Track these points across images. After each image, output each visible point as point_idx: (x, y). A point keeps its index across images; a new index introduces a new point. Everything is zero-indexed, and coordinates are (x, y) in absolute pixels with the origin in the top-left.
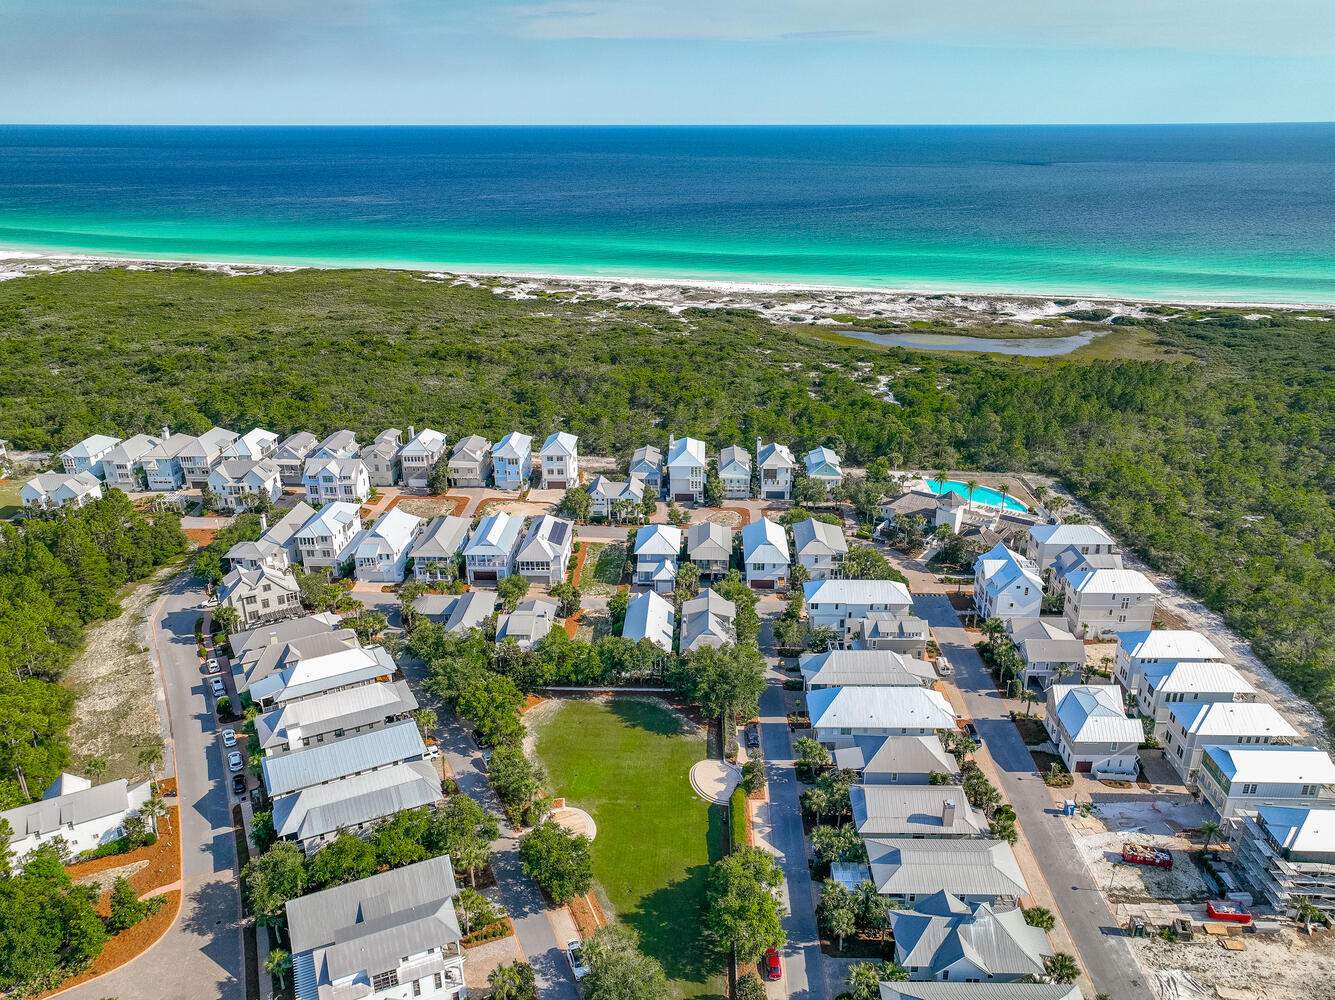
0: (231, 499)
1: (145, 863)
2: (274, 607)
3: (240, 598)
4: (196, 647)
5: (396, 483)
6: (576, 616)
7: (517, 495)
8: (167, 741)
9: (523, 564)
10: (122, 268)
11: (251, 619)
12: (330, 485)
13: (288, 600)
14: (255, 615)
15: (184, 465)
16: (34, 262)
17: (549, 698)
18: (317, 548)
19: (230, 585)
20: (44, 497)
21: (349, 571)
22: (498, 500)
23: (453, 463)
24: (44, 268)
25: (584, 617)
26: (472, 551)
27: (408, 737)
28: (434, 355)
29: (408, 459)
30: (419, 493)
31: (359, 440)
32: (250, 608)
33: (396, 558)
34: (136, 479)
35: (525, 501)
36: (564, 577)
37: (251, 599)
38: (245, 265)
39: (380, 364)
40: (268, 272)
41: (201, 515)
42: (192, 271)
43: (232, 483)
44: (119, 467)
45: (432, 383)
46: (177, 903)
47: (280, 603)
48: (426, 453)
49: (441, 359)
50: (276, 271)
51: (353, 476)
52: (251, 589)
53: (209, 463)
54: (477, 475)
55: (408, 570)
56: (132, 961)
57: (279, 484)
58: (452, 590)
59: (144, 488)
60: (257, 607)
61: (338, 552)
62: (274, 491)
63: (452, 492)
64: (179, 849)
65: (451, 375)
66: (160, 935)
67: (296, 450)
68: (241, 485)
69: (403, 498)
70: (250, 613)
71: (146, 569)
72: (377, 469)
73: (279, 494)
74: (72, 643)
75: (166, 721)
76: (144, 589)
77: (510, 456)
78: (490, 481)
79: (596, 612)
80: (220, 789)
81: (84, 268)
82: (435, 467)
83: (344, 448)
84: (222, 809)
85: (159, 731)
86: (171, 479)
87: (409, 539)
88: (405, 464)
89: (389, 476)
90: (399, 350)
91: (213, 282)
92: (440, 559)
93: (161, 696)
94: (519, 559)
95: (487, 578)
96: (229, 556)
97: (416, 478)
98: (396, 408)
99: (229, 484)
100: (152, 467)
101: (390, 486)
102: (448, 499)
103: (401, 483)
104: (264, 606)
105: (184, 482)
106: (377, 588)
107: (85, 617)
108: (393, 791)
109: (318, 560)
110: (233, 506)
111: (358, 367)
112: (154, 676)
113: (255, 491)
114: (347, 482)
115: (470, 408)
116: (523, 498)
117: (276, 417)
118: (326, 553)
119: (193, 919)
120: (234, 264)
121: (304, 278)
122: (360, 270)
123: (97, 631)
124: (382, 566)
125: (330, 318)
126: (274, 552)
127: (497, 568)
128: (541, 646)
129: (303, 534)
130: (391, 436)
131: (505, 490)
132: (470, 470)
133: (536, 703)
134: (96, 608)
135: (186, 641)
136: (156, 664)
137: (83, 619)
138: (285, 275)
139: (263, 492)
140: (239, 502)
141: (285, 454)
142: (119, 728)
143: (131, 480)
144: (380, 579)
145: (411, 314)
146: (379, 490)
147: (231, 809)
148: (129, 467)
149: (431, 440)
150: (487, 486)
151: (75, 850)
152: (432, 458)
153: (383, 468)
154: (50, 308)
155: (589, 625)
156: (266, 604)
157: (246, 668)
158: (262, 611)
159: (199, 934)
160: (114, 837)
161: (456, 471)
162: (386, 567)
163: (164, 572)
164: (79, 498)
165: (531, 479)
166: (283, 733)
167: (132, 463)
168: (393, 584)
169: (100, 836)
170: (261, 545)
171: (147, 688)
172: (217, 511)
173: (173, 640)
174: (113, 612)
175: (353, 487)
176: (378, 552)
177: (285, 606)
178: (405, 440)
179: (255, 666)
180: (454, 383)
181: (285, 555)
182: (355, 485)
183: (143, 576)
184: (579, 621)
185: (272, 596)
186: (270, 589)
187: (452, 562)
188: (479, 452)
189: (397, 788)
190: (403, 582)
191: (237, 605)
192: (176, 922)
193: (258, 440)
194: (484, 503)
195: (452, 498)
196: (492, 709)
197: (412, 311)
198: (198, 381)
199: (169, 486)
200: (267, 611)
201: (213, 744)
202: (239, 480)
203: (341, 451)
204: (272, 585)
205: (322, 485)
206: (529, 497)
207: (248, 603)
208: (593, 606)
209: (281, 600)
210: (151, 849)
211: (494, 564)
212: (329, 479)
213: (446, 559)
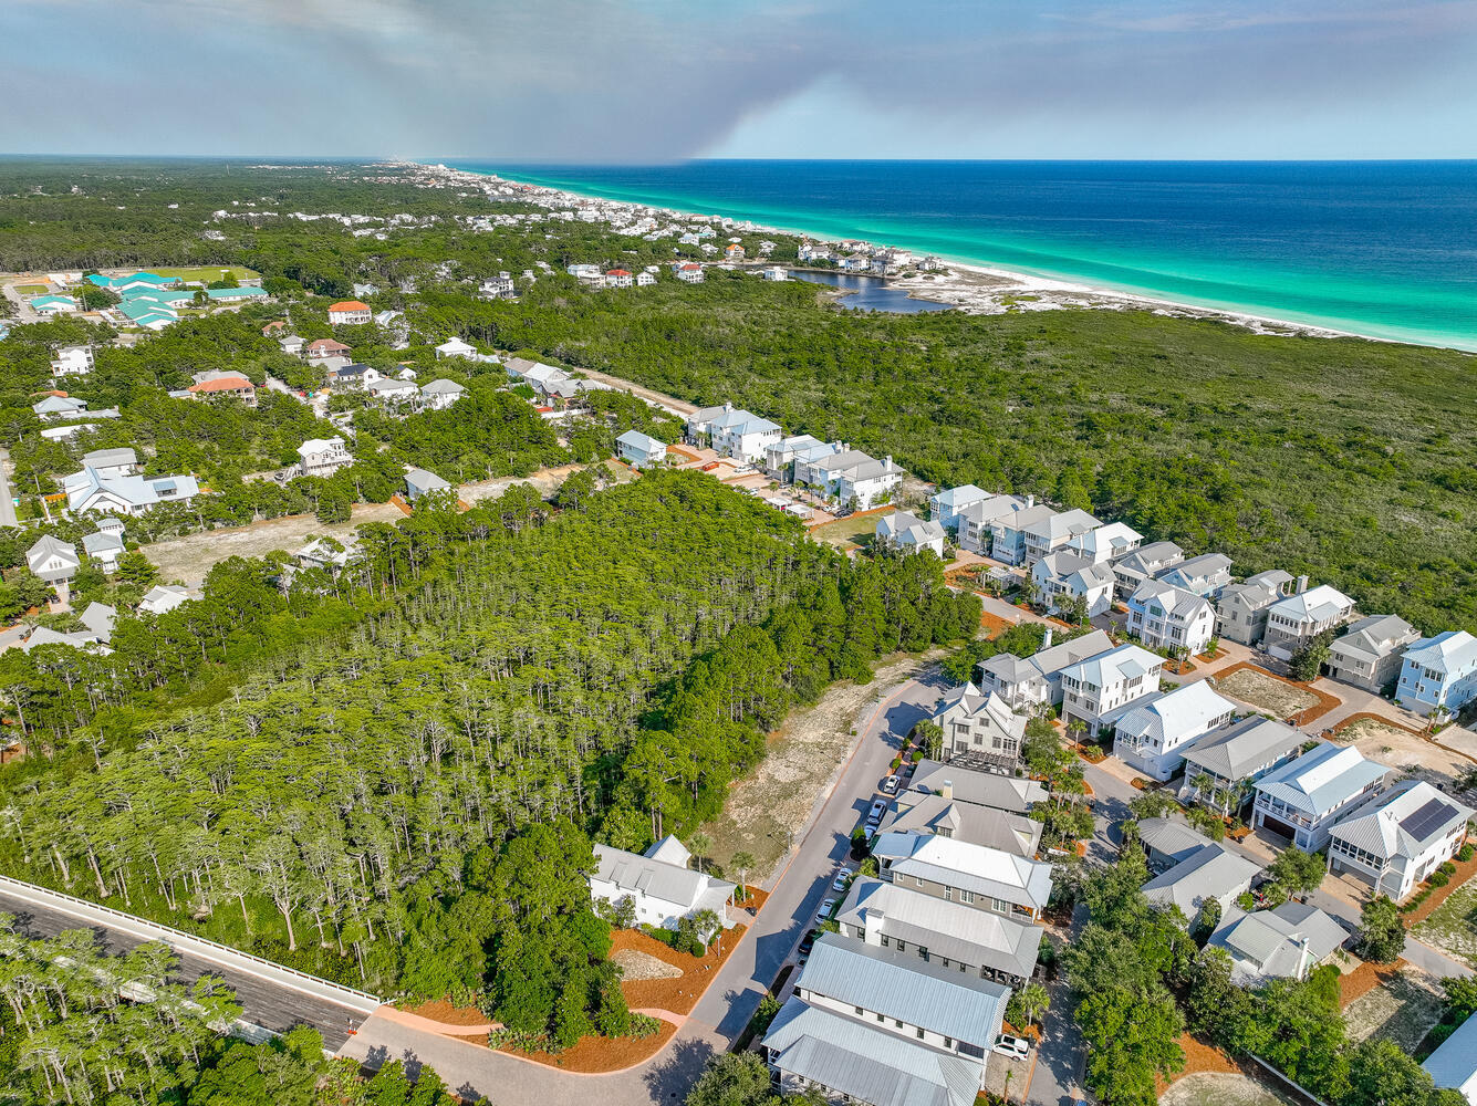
0: (1050, 596)
1: (678, 972)
2: (987, 747)
3: (952, 722)
4: (895, 753)
5: (1253, 644)
6: (1384, 968)
7: (1422, 724)
8: (795, 848)
9: (1338, 841)
10: (1149, 311)
11: (958, 749)
12: (1156, 619)
13: (1005, 747)
14: (962, 746)
15: (1028, 542)
16: (1078, 296)
17: (1248, 1074)
18: (1081, 695)
19: (949, 702)
20: (893, 535)
21: (1107, 740)
22: (1384, 722)
23: (1338, 645)
24: (1082, 303)
25: (1397, 977)
26: (1267, 787)
27: (985, 1014)
28: (1440, 481)
29: (1278, 619)
30: (1274, 669)
31: (1233, 571)
32: (961, 737)
33: (1166, 749)
34: (983, 541)
35: (1429, 740)
36: (1407, 890)
37: (964, 728)
38: (1281, 323)
39: (1348, 478)
40: (1301, 335)
41: (1014, 603)
42: (1216, 323)
43: (1055, 579)
44: (971, 524)
45: (1406, 519)
46: (664, 1041)
47: (994, 746)
48: (1304, 619)
49: (1449, 488)
50: (1311, 334)
51: (1188, 617)
52: (966, 717)
53: (1051, 547)
54: (1371, 673)
55: (1178, 774)
56: (590, 1075)
57: (1109, 596)
58: (1210, 827)
59: (987, 553)
60: (968, 739)
61: (1106, 709)
62: (1099, 603)
63: (1322, 685)
64: (711, 979)
65: (1444, 515)
66: (627, 1065)
67: (1147, 562)
68: (1063, 584)
69: (1249, 666)
70: (958, 742)
71: (919, 644)
72: (1234, 618)
73: (1106, 608)
74: (806, 695)
75: (810, 825)
76: (907, 664)
77: (1433, 666)
78: (1389, 691)
79: (1426, 979)
80: (793, 933)
81: (1116, 307)
82: (1310, 640)
83: (1205, 577)
84: (776, 961)
85: (798, 830)
86: (1013, 552)
87: (1204, 729)
88: (1271, 624)
89: (1247, 632)
90: (1392, 463)
91: (1231, 339)
92: (1221, 777)
93: (827, 794)
94: (1335, 831)
95: (1279, 832)
96: (984, 665)
97: (1279, 646)
98: (1327, 542)
99: (1052, 580)
100: (999, 534)
101: (1244, 644)
102: (1310, 691)
103: (1259, 645)
104: (976, 742)
105: (1023, 560)
106: (1128, 775)
107: (834, 672)
108: (903, 1081)
109: (1077, 709)
110: (1049, 604)
111: (1315, 474)
112: (839, 767)
113: (1074, 597)
114: (1177, 623)
115: (1437, 571)
116: (1429, 734)
117: (1160, 514)
118: (1090, 706)
119: (660, 1072)
120: (1269, 320)
121: (1340, 348)
122: (1420, 348)
123: (839, 691)
124: (1144, 750)
125: (1336, 402)
126: (1032, 679)
127: (1298, 826)
128: (1270, 988)
129: (1070, 673)
130: (1272, 581)
131: (1406, 710)
132: (1360, 664)
133: (1221, 1070)
134: (848, 668)
135: (892, 742)
136: (850, 754)
137: (832, 673)
138: (1318, 340)
139: (1082, 600)
140: (1056, 602)
141: (1133, 563)
142: (773, 807)
143: (978, 541)
144: (1137, 764)
145: (1453, 417)
146: (1222, 643)
147: (784, 965)
148: (980, 527)
149: (1324, 603)
150: (1382, 695)
151: (641, 918)
152: (1313, 628)
153: (1242, 618)
154: (1051, 343)
155: (1397, 995)
156: (978, 739)
157: (901, 808)
158: (972, 746)
159: (651, 1094)
160: (674, 927)
161: (1339, 657)
162: (1151, 756)
163: (936, 653)
164: (918, 546)
165: (1463, 710)
166: (862, 914)
167: (984, 523)
168: (1150, 779)
169: (665, 918)
170: (1022, 666)
171: (821, 780)
172: (1031, 604)
173: (884, 736)
174: (864, 676)
175: (1183, 632)
176: (1146, 731)
177: (999, 751)
178: (1292, 589)
179: (909, 810)
180: (1444, 529)
181: (1044, 688)
182: (1187, 630)
183: (914, 650)
184: (1383, 977)
185: (989, 734)
186: (987, 725)
187: (1236, 788)
188: (1387, 642)
189: (910, 1078)
190: (1165, 783)
191: (948, 729)
192: (645, 1065)
193: (1117, 535)
194: (1360, 718)
195: (1315, 692)
196: (1118, 1046)
197: (1457, 412)
198: (1125, 449)
199: (1009, 559)
200: (978, 748)
201: (826, 876)
202: (1064, 577)
203: (1200, 579)
204: (991, 721)
205: (1148, 615)
206: (1441, 737)
207: (959, 730)
208: (1427, 965)
209: (996, 743)
210: (694, 962)
211: (1295, 820)
212: (1157, 611)
213: (1228, 781)
